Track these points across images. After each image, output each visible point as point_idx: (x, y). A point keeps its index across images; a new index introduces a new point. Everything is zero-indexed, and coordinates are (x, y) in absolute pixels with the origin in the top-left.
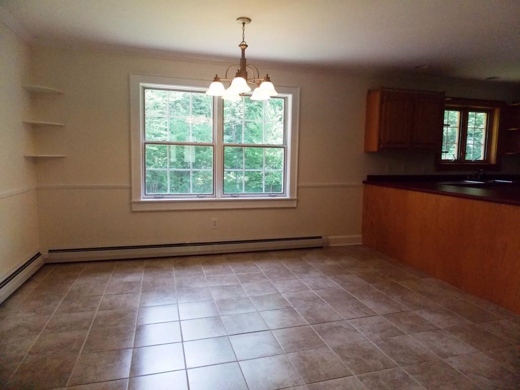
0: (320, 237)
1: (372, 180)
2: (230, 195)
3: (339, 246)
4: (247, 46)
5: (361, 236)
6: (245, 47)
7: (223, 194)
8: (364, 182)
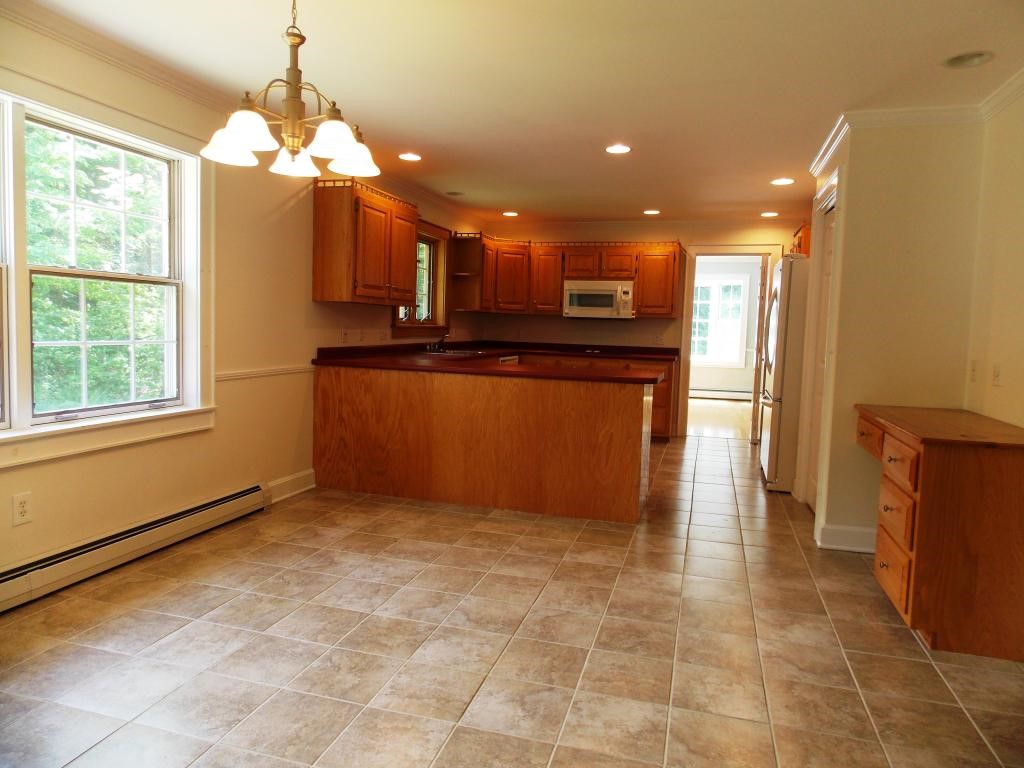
0: (257, 489)
1: (326, 358)
2: (53, 418)
3: (284, 500)
4: (303, 39)
5: (312, 471)
6: (298, 40)
7: (34, 416)
8: (314, 362)
